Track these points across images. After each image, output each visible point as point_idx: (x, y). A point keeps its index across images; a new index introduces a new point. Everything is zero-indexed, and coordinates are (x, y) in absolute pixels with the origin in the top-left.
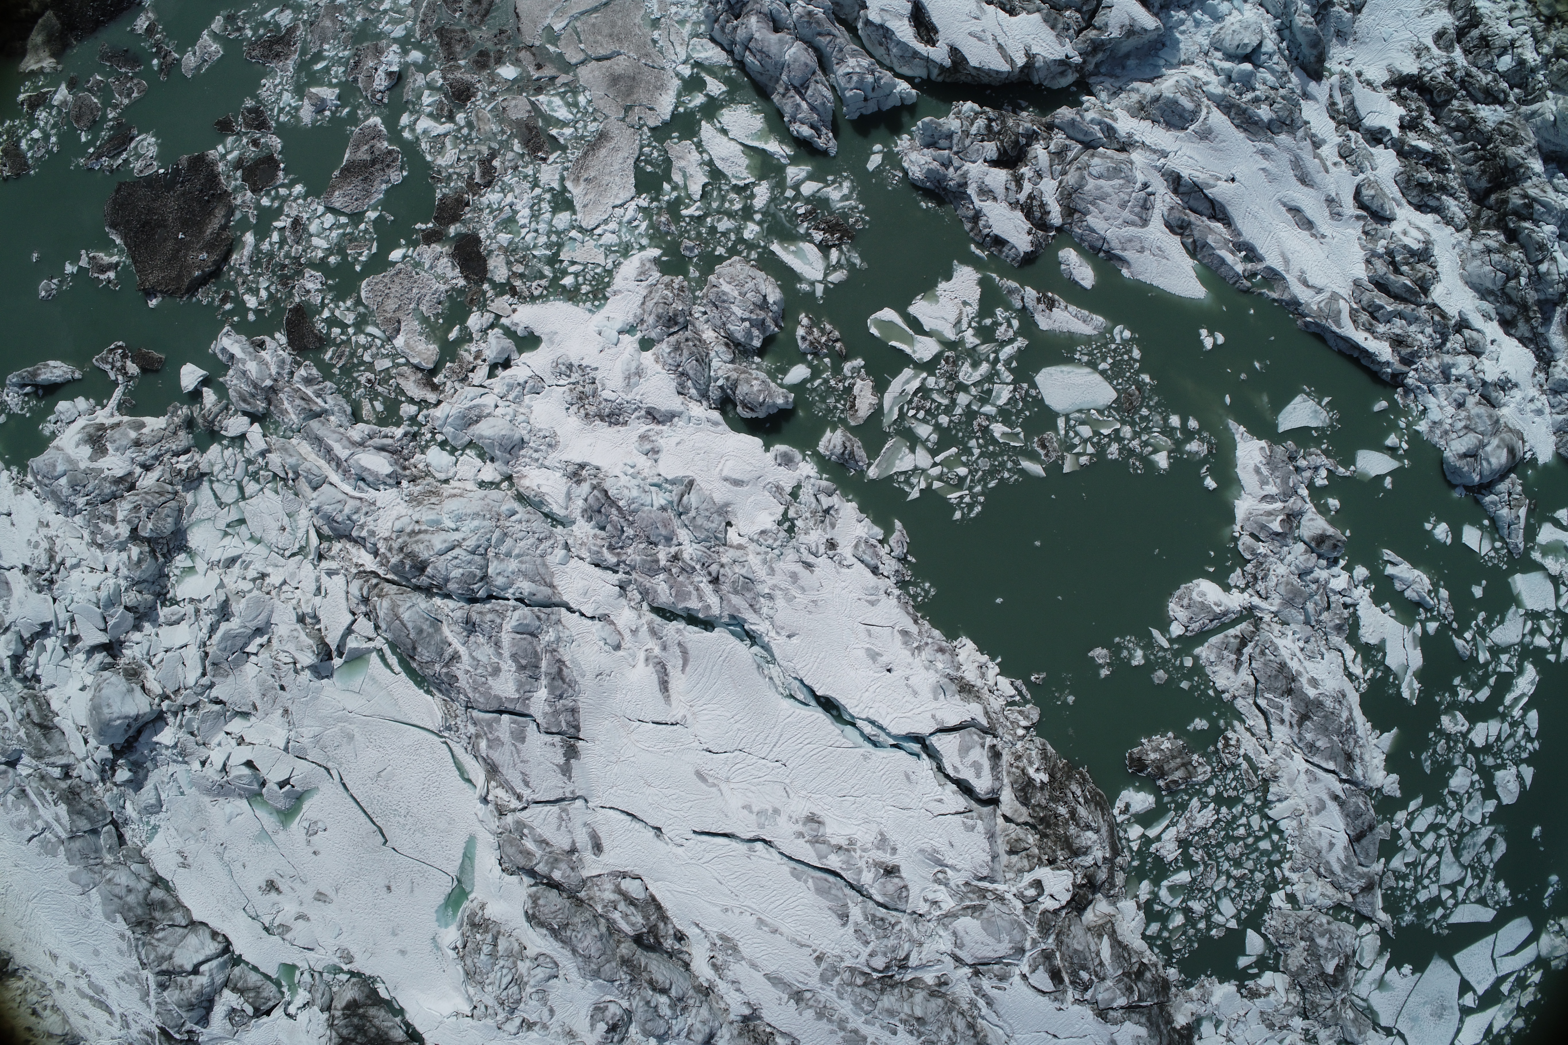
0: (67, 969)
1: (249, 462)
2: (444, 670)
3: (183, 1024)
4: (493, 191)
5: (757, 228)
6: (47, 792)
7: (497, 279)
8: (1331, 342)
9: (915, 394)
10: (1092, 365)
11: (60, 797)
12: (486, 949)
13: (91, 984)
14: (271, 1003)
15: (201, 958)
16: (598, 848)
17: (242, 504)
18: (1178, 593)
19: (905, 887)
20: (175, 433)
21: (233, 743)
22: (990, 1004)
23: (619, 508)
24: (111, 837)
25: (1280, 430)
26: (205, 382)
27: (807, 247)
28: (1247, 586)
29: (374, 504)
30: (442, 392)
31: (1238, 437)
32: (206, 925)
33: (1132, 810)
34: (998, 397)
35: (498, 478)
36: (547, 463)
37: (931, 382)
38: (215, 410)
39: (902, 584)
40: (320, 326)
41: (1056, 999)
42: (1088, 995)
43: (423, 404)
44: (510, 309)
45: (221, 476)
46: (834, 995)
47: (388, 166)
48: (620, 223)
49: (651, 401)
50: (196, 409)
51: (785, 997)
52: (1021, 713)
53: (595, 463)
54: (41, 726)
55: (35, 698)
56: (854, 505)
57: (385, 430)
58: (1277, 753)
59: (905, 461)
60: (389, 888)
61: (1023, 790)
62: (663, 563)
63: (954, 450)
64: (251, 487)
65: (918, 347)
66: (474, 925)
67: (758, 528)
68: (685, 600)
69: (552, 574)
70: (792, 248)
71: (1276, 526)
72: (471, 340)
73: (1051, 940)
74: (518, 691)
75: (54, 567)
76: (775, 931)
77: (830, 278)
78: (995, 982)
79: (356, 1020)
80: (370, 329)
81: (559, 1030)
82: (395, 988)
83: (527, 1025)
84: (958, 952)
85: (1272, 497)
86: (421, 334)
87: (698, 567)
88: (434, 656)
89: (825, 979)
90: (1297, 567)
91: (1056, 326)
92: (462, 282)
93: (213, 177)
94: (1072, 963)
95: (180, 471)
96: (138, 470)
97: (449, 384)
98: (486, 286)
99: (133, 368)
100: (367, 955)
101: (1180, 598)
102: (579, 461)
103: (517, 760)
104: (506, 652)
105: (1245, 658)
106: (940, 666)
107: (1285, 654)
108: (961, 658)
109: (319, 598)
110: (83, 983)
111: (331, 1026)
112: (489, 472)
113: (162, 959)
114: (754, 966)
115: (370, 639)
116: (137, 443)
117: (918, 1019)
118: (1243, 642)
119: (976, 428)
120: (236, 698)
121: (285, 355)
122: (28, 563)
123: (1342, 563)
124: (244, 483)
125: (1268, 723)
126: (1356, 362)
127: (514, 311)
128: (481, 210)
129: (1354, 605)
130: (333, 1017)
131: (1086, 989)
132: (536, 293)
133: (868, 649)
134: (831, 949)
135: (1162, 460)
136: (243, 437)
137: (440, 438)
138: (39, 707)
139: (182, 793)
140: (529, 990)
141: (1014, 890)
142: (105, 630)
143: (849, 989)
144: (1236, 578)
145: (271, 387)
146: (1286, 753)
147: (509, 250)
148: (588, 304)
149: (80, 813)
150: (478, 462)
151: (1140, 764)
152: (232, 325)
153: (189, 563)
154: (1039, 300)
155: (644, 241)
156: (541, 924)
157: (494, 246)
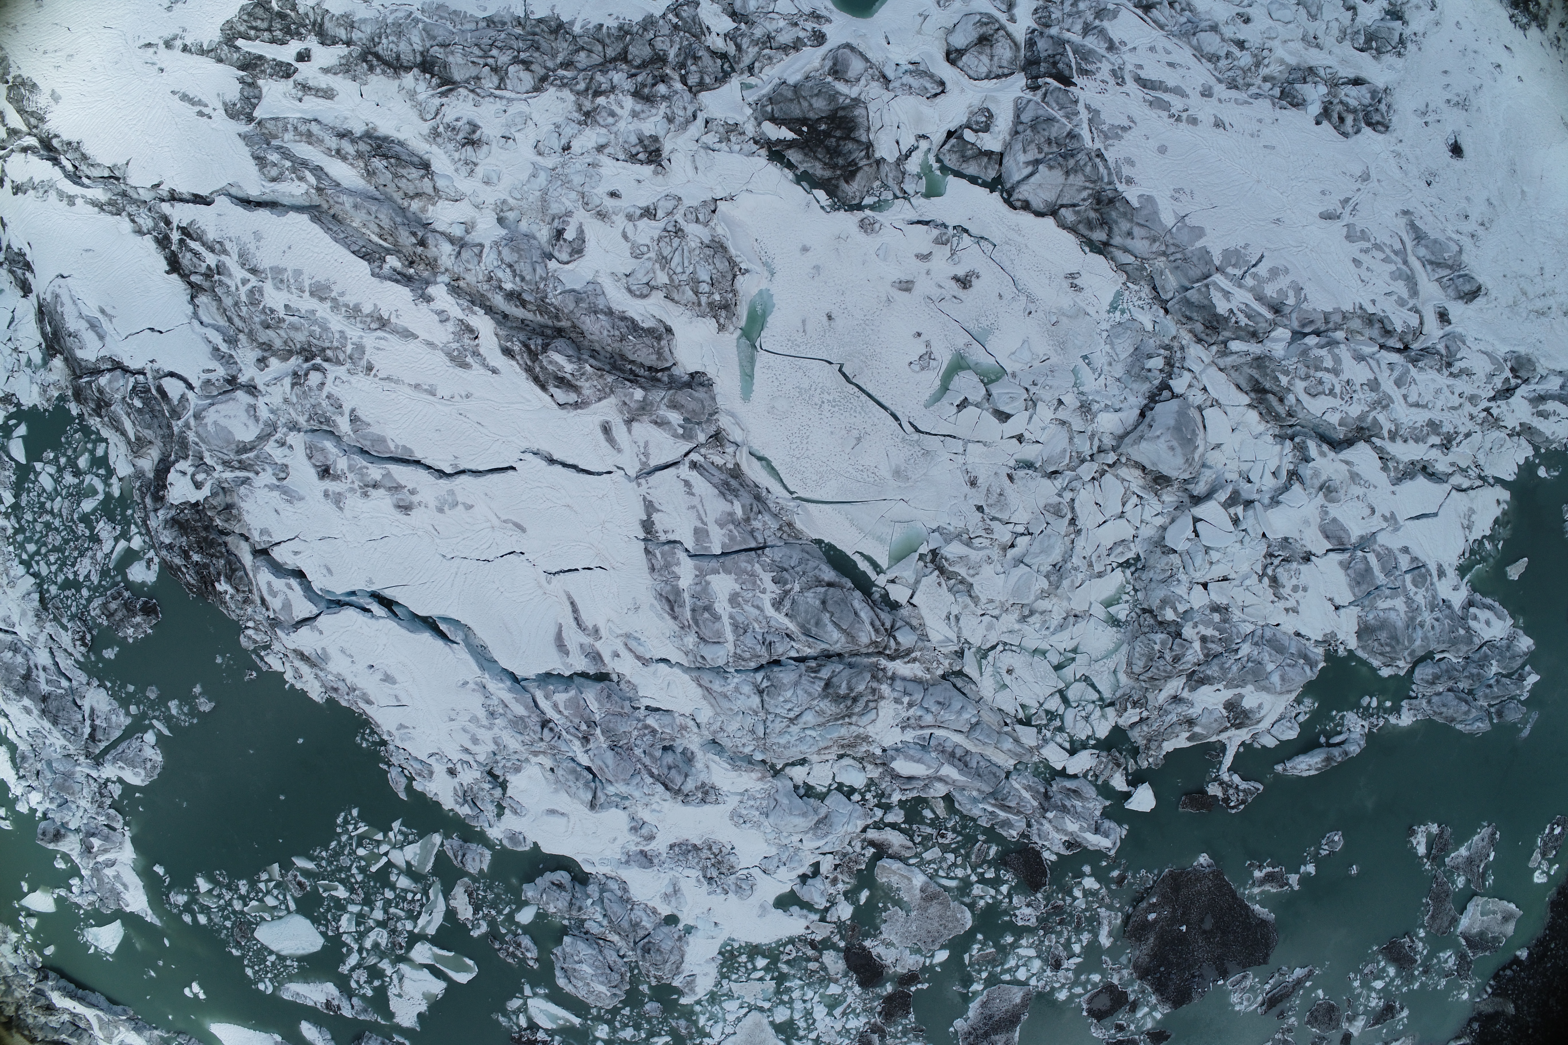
0: (1200, 116)
1: (1061, 729)
2: (788, 587)
3: (1045, 95)
4: (857, 1029)
5: (598, 1034)
6: (1243, 321)
7: (832, 953)
8: (102, 999)
9: (420, 913)
10: (281, 958)
11: (1227, 320)
12: (704, 287)
13: (1165, 106)
14: (947, 147)
15: (1032, 179)
16: (606, 429)
17: (1062, 685)
18: (158, 771)
19: (310, 458)
20: (1149, 741)
21: (1027, 435)
22: (216, 349)
23: (652, 775)
24: (1163, 288)
25: (118, 922)
26: (1128, 796)
27: (549, 1025)
28: (105, 784)
29: (903, 728)
30: (864, 840)
31: (150, 912)
32: (1039, 214)
33: (143, 563)
34: (349, 920)
35: (787, 770)
36: (739, 798)
37: (409, 926)
38: (1107, 773)
39: (384, 743)
40: (1008, 876)
41: (157, 371)
42: (132, 380)
43: (879, 826)
44: (812, 928)
45: (1091, 707)
46: (349, 333)
47: (970, 1033)
48: (725, 1020)
49: (650, 873)
50: (1132, 766)
51: (393, 320)
52: (255, 642)
53: (689, 810)
54: (1264, 391)
55: (1277, 418)
56: (446, 807)
57: (915, 794)
58: (42, 638)
59: (411, 853)
60: (830, 317)
61: (234, 571)
62: (598, 731)
63: (374, 869)
64: (1054, 704)
65: (429, 954)
66: (726, 307)
67: (524, 774)
68: (569, 700)
69: (704, 698)
70: (561, 1022)
71: (96, 842)
72: (845, 894)
73: (176, 430)
74: (708, 583)
75: (1270, 571)
76: (417, 386)
77: (521, 1001)
78: (212, 376)
79: (841, 161)
80: (953, 884)
81: (614, 217)
82: (808, 205)
83: (649, 213)
84: (250, 400)
85: (107, 866)
86: (898, 889)
87: (564, 733)
88: (800, 599)
89: (360, 349)
90: (69, 809)
91: (320, 987)
92: (868, 943)
93: (1160, 988)
94: (152, 411)
95: (1134, 707)
96: (1185, 694)
97: (858, 849)
98: (842, 944)
99: (1214, 790)
100: (843, 236)
101: (154, 767)
102: (706, 808)
103: (700, 507)
104: (726, 620)
105: (88, 722)
106: (330, 677)
107: (56, 733)
108: (317, 684)
109: (955, 611)
110: (1177, 103)
111: (869, 146)
112: (798, 774)
113: (1075, 170)
114: (430, 344)
115: (893, 581)
116: (1190, 722)
117: (268, 327)
118: (92, 737)
119: (360, 891)
120: (1032, 484)
121: (1040, 843)
122: (1304, 568)
123: (39, 814)
124: (1062, 707)
125: (56, 664)
126: (80, 985)
127: (808, 928)
128: (864, 1011)
129: (19, 778)
130: (868, 156)
131: (134, 387)
132: (790, 947)
133: (394, 682)
134: (361, 381)
135: (203, 885)
136: (1072, 752)
137: (856, 797)
138: (1270, 410)
139: (1085, 357)
140: (652, 255)
141: (216, 475)
142: (1196, 520)
143: (335, 344)
144: (116, 790)
145: (1046, 811)
146: (34, 639)
147: (826, 979)
148: (736, 945)
149: (1201, 308)
150: (811, 782)
151: (148, 610)
152: (1107, 857)
153: (1112, 610)
154: (339, 1008)
155: (698, 1008)
156: (650, 332)
157: (843, 981)
